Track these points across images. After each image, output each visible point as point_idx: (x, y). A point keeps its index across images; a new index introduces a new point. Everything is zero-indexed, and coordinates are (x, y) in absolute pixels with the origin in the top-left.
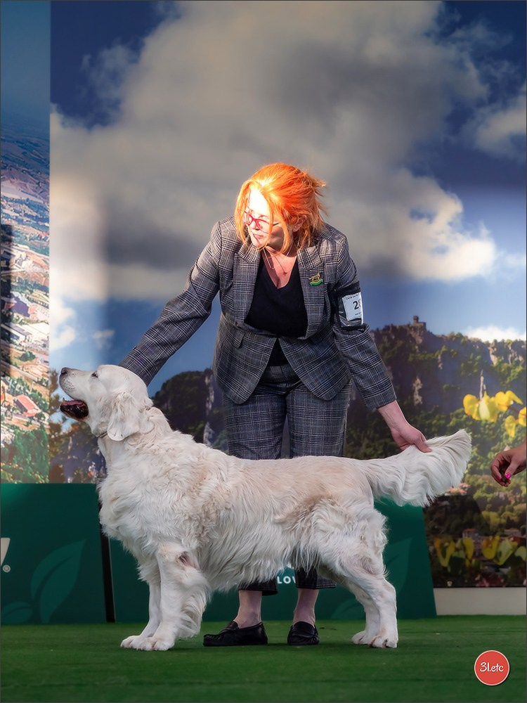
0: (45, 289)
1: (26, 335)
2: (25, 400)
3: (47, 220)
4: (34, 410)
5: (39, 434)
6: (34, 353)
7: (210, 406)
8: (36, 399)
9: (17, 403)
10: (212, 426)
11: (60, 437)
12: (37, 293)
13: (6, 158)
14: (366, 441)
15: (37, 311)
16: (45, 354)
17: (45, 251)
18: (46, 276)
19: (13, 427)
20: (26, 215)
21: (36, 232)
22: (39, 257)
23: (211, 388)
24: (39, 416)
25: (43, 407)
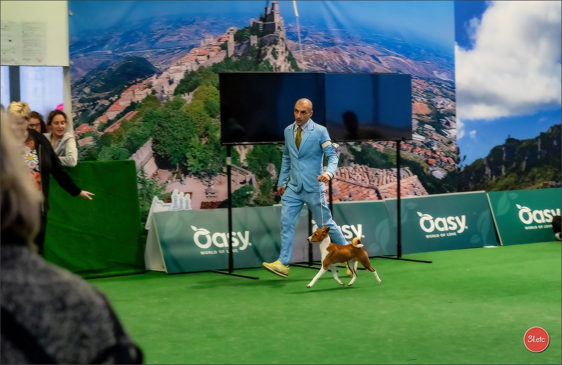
0: (454, 115)
1: (450, 133)
2: (450, 159)
3: (454, 88)
4: (453, 163)
5: (454, 172)
6: (453, 141)
7: (504, 159)
8: (453, 158)
9: (448, 161)
10: (505, 167)
11: (461, 173)
12: (453, 117)
13: (442, 64)
14: (549, 169)
15: (453, 125)
16: (455, 141)
17: (454, 100)
18: (455, 110)
19: (447, 170)
20: (449, 87)
21: (452, 93)
22: (453, 103)
23: (504, 152)
24: (454, 165)
25: (455, 162)
